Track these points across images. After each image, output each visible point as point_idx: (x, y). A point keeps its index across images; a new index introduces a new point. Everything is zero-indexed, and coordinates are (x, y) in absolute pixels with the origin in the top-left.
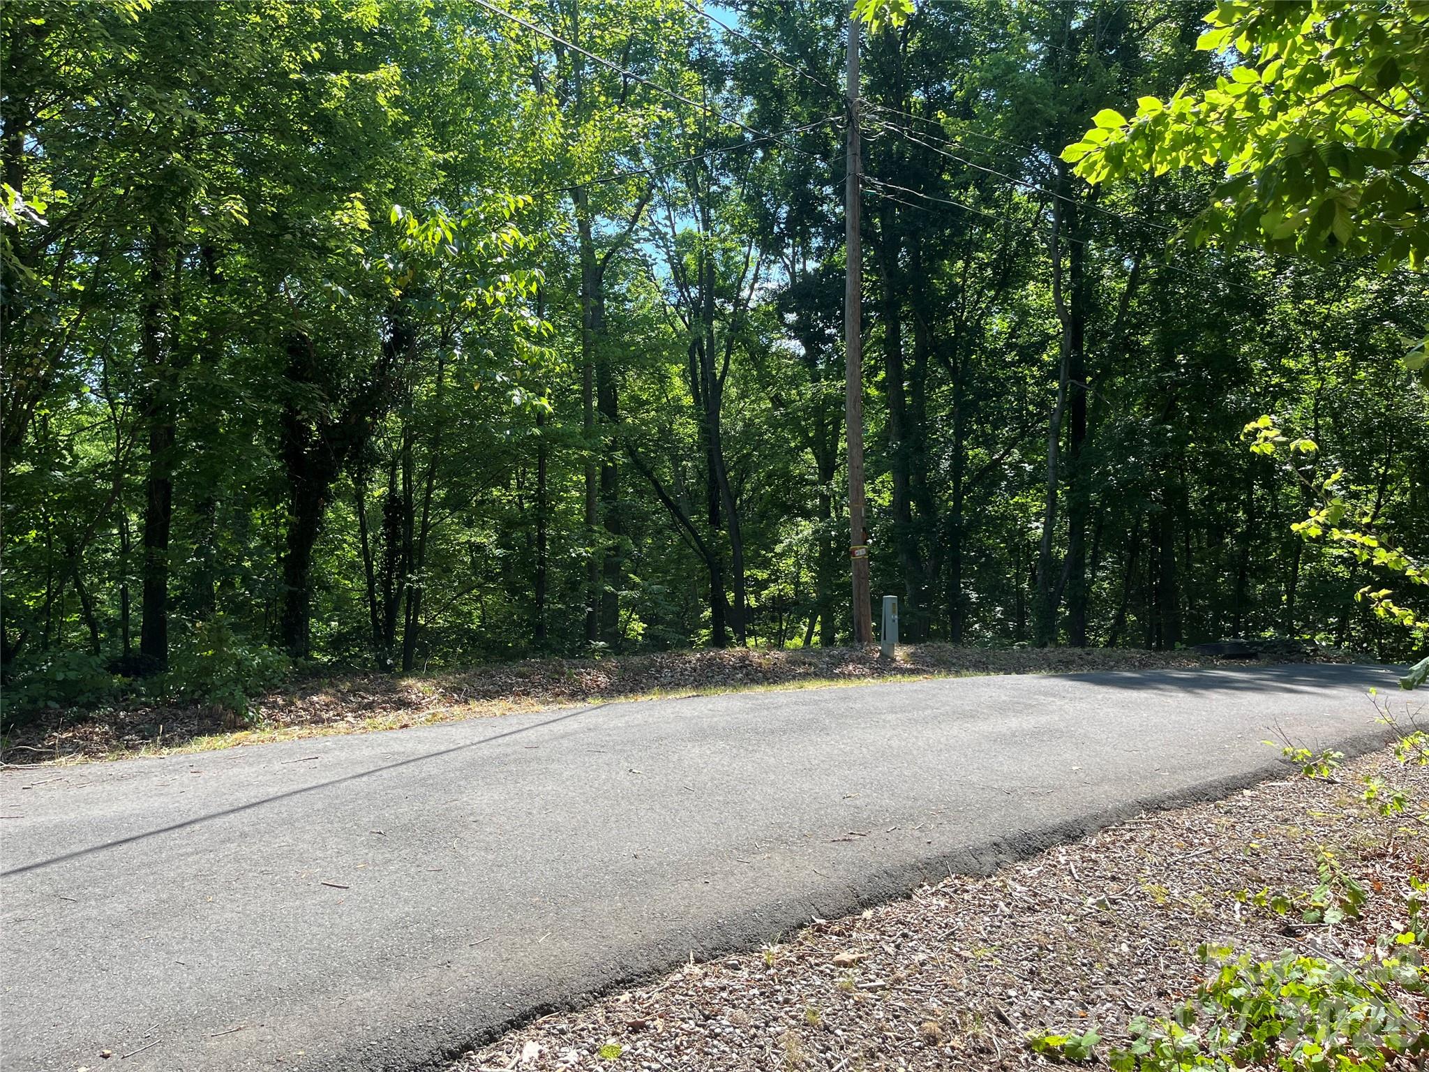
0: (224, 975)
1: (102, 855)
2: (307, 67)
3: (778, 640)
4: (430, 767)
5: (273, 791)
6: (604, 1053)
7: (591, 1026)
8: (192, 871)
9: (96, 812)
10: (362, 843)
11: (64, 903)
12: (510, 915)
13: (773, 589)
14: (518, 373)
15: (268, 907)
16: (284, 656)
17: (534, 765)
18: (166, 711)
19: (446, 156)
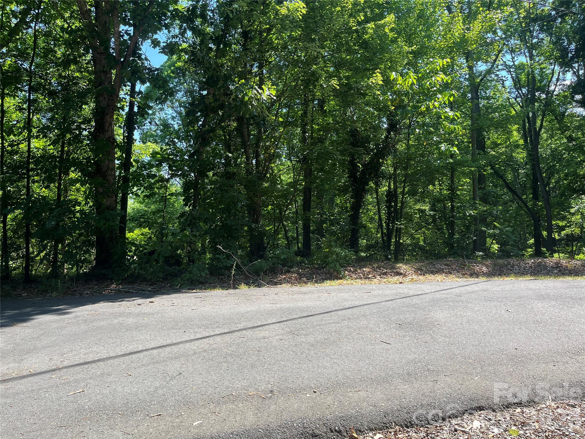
0: (351, 370)
1: (304, 320)
2: (359, 23)
3: (572, 255)
4: (415, 300)
5: (357, 303)
6: (511, 432)
7: (503, 420)
8: (334, 329)
9: (300, 304)
10: (393, 327)
11: (294, 335)
12: (460, 366)
13: (568, 231)
14: (443, 136)
15: (362, 347)
16: (352, 253)
17: (460, 304)
18: (314, 270)
19: (413, 48)
